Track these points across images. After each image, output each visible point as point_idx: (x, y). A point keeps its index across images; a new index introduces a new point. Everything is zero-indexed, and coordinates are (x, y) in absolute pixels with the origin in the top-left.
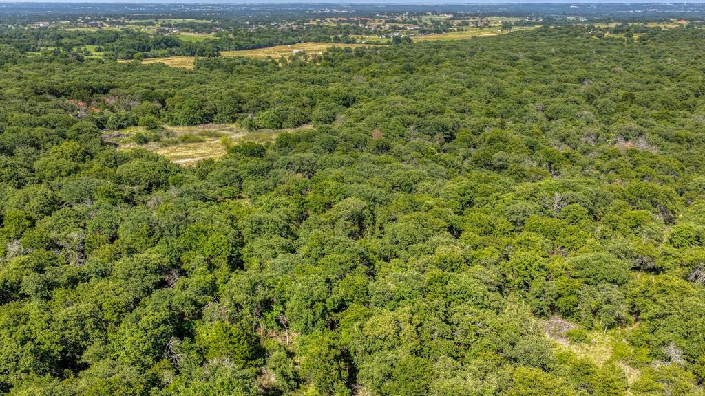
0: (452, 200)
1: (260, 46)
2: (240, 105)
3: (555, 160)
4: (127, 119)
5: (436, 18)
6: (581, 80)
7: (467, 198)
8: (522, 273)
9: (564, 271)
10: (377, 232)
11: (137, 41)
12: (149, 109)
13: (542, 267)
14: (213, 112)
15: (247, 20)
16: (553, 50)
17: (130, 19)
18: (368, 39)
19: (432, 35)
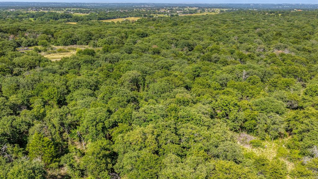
0: (188, 74)
1: (109, 19)
2: (91, 37)
3: (243, 57)
4: (33, 42)
5: (191, 9)
6: (255, 28)
7: (197, 73)
8: (224, 108)
9: (248, 107)
10: (146, 88)
11: (53, 16)
12: (45, 38)
13: (236, 104)
14: (77, 39)
15: (106, 9)
16: (243, 18)
17: (53, 8)
18: (159, 16)
19: (188, 15)
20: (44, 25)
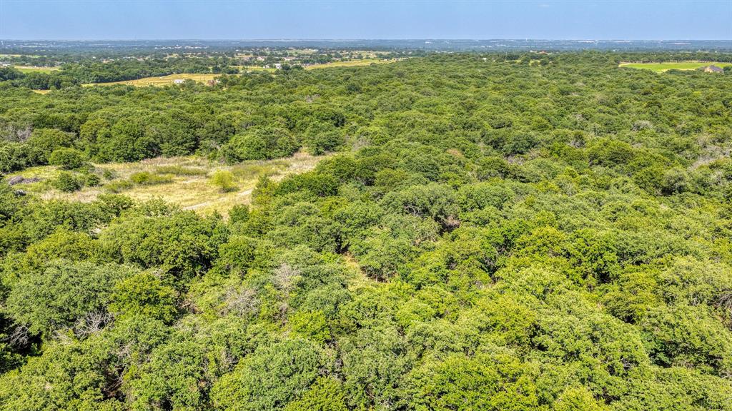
4: (25, 155)
5: (301, 52)
14: (158, 140)
15: (91, 55)
18: (250, 69)
19: (317, 66)
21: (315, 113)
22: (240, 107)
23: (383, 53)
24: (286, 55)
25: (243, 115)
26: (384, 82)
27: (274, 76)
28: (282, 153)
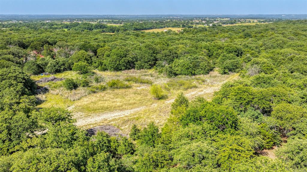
1: (146, 29)
2: (155, 55)
5: (223, 20)
11: (87, 26)
12: (83, 56)
14: (135, 59)
17: (86, 19)
18: (198, 26)
19: (229, 25)
20: (80, 36)
21: (225, 48)
22: (184, 43)
23: (261, 20)
24: (215, 20)
25: (183, 47)
26: (264, 32)
27: (208, 29)
28: (202, 72)
